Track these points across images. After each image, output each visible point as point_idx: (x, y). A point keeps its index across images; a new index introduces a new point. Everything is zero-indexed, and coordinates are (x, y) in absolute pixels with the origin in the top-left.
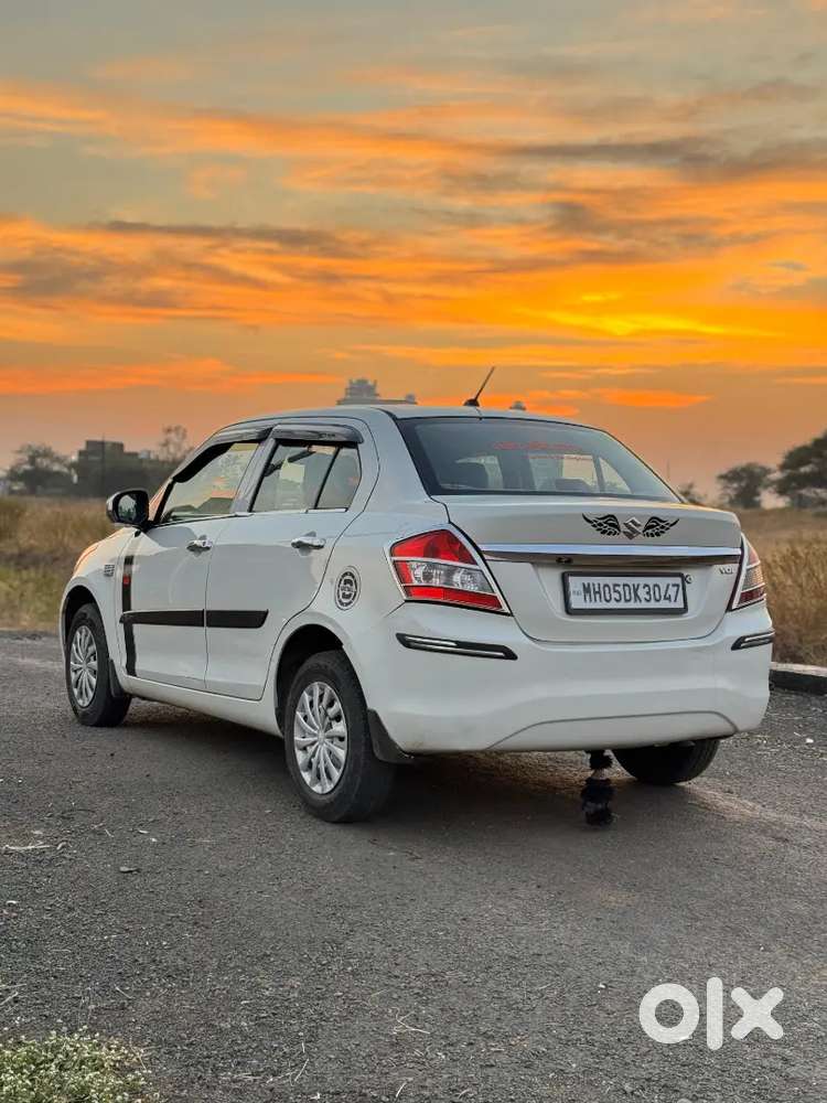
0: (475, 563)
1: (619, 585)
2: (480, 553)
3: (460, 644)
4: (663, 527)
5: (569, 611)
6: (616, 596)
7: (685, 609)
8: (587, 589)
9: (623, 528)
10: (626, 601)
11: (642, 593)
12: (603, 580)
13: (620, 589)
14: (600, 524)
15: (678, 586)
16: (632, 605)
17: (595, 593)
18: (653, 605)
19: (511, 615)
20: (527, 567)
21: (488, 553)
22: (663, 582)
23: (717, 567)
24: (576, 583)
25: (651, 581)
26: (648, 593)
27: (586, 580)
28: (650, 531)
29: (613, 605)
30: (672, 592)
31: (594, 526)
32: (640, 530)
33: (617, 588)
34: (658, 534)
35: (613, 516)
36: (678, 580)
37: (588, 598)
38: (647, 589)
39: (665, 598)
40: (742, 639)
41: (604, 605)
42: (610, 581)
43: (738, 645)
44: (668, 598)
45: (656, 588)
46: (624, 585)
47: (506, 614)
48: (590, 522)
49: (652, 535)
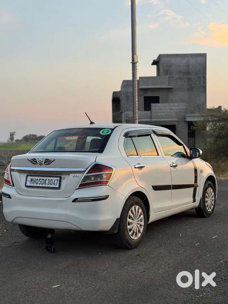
2: (10, 169)
4: (50, 162)
5: (26, 186)
7: (59, 188)
8: (32, 180)
9: (38, 162)
10: (42, 184)
11: (47, 182)
12: (36, 178)
13: (41, 181)
16: (43, 185)
17: (34, 181)
18: (49, 186)
20: (17, 173)
21: (12, 169)
22: (54, 179)
23: (71, 175)
24: (29, 178)
25: (50, 178)
26: (49, 182)
28: (46, 163)
29: (38, 185)
30: (56, 182)
31: (31, 162)
32: (43, 163)
33: (40, 180)
34: (49, 164)
35: (35, 159)
36: (58, 179)
37: (31, 183)
38: (49, 181)
39: (53, 184)
40: (76, 199)
41: (36, 185)
42: (39, 178)
43: (75, 201)
44: (54, 184)
45: (51, 181)
46: (43, 179)
47: (12, 186)
48: (29, 160)
49: (47, 164)
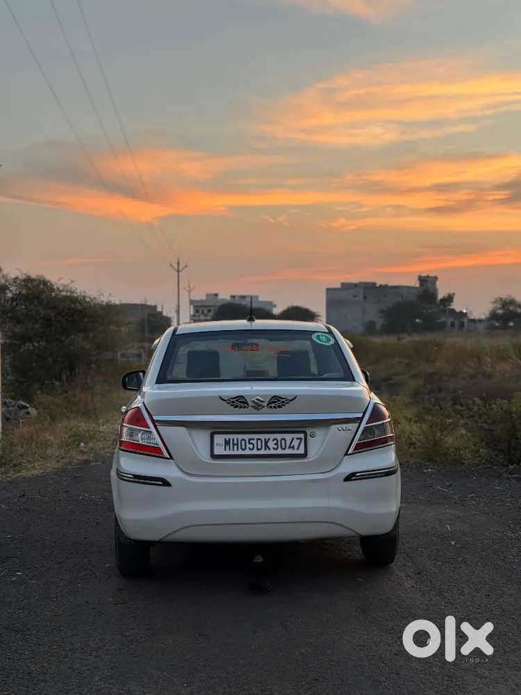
0: (149, 428)
1: (253, 439)
2: (153, 421)
3: (136, 476)
4: (283, 402)
5: (213, 456)
6: (251, 446)
7: (304, 456)
8: (227, 443)
9: (250, 404)
10: (258, 449)
11: (271, 444)
12: (240, 437)
13: (254, 442)
14: (233, 402)
15: (301, 439)
16: (263, 452)
17: (234, 444)
18: (280, 451)
19: (171, 457)
20: (183, 429)
21: (158, 421)
22: (288, 437)
23: (334, 427)
24: (219, 439)
25: (279, 436)
26: (276, 444)
27: (227, 437)
28: (273, 405)
29: (247, 452)
30: (296, 443)
31: (229, 403)
32: (265, 404)
33: (252, 441)
34: (279, 407)
35: (242, 397)
36: (302, 436)
37: (227, 448)
38: (275, 442)
39: (290, 447)
40: (353, 474)
41: (240, 452)
42: (247, 437)
43: (350, 477)
44: (292, 447)
45: (283, 442)
46: (258, 439)
47: (167, 458)
48: (225, 400)
49: (275, 407)
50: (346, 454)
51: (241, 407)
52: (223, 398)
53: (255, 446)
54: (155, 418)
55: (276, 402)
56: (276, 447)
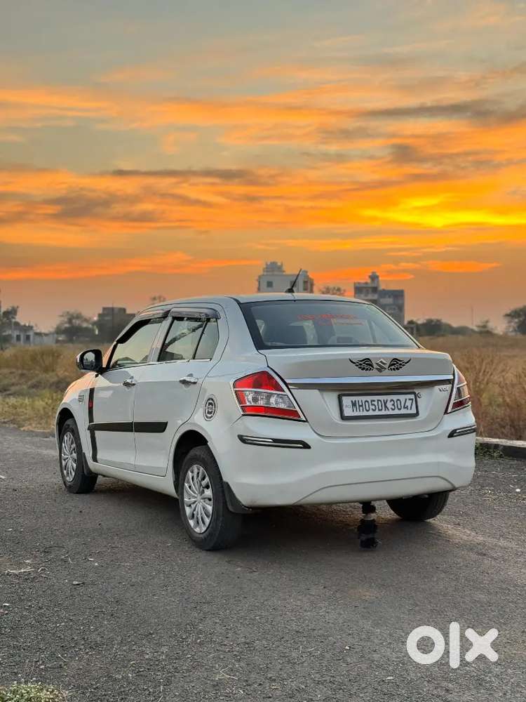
0: (283, 391)
1: (374, 401)
2: (286, 384)
3: (275, 440)
4: (400, 364)
5: (343, 418)
6: (373, 407)
7: (417, 414)
8: (354, 404)
9: (375, 366)
10: (379, 410)
11: (389, 405)
12: (364, 398)
13: (376, 403)
14: (361, 364)
15: (412, 399)
16: (383, 412)
17: (359, 406)
18: (396, 412)
19: (306, 421)
20: (316, 392)
21: (291, 384)
22: (402, 398)
23: (437, 388)
24: (347, 401)
25: (395, 397)
26: (393, 405)
27: (354, 398)
28: (392, 367)
29: (371, 413)
30: (408, 403)
31: (357, 366)
32: (386, 366)
33: (373, 403)
34: (398, 369)
35: (368, 359)
36: (412, 396)
37: (355, 409)
38: (392, 402)
39: (404, 408)
40: (454, 431)
41: (365, 413)
42: (369, 398)
43: (452, 434)
44: (406, 407)
45: (398, 402)
46: (378, 400)
47: (304, 421)
48: (354, 363)
49: (394, 369)
50: (446, 412)
51: (367, 369)
52: (353, 361)
53: (377, 407)
54: (288, 381)
55: (394, 364)
56: (393, 407)
